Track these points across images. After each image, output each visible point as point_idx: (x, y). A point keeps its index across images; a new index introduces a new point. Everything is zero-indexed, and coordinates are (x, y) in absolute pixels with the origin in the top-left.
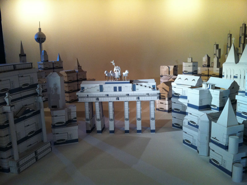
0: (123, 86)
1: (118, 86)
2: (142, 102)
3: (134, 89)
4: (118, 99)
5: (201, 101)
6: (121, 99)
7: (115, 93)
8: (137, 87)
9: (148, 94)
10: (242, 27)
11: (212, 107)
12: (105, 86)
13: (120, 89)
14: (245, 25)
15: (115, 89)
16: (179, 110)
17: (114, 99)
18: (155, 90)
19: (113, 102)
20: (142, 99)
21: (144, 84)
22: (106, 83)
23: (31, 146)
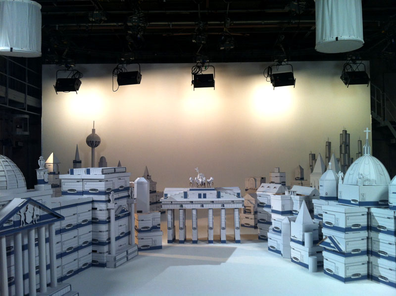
0: (207, 192)
1: (202, 192)
2: (226, 210)
3: (219, 196)
4: (203, 207)
5: (283, 206)
6: (206, 206)
7: (200, 200)
8: (222, 194)
9: (233, 202)
10: (342, 134)
11: (294, 212)
12: (189, 193)
13: (205, 196)
14: (346, 131)
15: (200, 196)
16: (265, 220)
17: (198, 207)
18: (240, 197)
19: (197, 210)
20: (226, 206)
21: (229, 191)
22: (190, 190)
23: (121, 247)
